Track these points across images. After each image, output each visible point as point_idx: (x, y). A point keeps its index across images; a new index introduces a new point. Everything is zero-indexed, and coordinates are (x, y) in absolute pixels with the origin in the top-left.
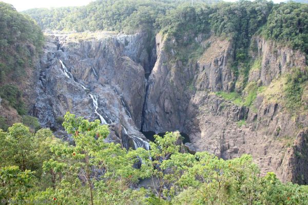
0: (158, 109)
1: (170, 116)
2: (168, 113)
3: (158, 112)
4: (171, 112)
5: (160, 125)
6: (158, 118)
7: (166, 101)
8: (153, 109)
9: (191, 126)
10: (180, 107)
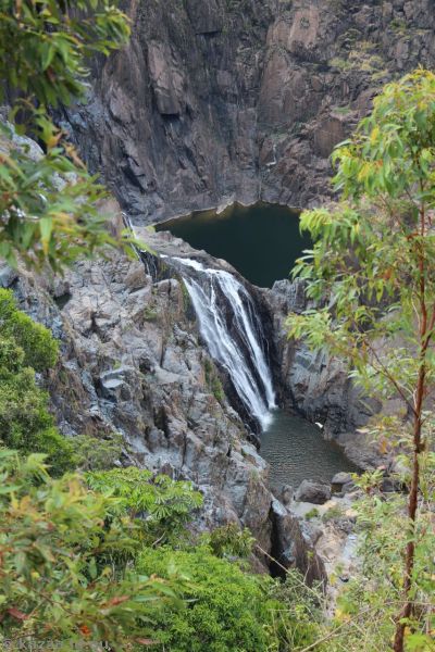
0: (121, 105)
1: (185, 130)
2: (174, 117)
3: (126, 117)
4: (188, 111)
5: (145, 184)
6: (131, 149)
7: (153, 51)
8: (97, 110)
9: (304, 160)
10: (224, 78)
